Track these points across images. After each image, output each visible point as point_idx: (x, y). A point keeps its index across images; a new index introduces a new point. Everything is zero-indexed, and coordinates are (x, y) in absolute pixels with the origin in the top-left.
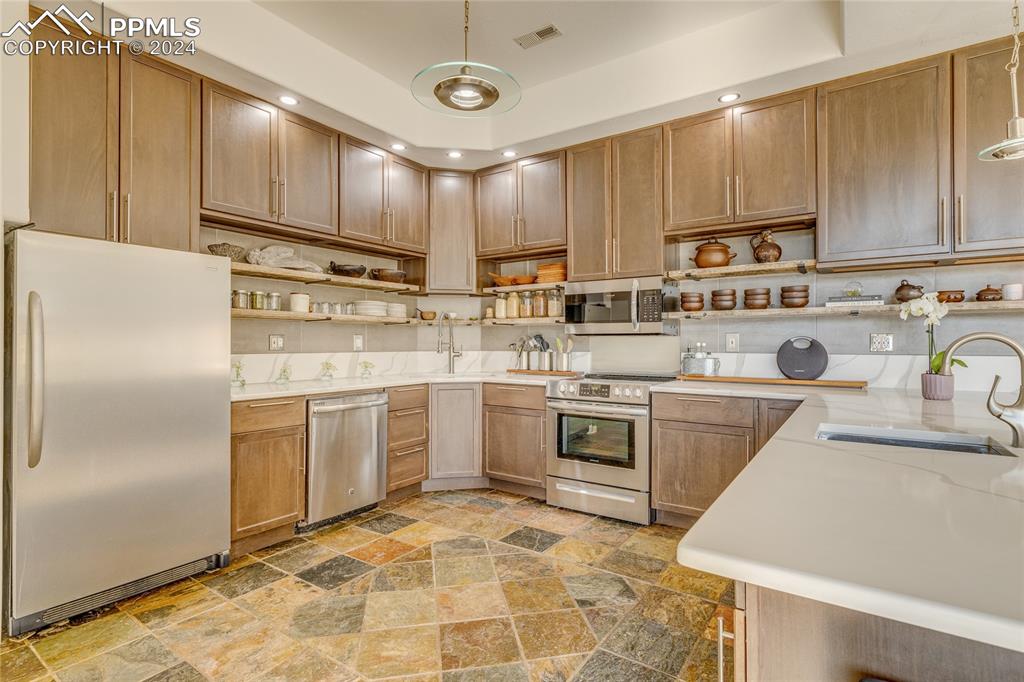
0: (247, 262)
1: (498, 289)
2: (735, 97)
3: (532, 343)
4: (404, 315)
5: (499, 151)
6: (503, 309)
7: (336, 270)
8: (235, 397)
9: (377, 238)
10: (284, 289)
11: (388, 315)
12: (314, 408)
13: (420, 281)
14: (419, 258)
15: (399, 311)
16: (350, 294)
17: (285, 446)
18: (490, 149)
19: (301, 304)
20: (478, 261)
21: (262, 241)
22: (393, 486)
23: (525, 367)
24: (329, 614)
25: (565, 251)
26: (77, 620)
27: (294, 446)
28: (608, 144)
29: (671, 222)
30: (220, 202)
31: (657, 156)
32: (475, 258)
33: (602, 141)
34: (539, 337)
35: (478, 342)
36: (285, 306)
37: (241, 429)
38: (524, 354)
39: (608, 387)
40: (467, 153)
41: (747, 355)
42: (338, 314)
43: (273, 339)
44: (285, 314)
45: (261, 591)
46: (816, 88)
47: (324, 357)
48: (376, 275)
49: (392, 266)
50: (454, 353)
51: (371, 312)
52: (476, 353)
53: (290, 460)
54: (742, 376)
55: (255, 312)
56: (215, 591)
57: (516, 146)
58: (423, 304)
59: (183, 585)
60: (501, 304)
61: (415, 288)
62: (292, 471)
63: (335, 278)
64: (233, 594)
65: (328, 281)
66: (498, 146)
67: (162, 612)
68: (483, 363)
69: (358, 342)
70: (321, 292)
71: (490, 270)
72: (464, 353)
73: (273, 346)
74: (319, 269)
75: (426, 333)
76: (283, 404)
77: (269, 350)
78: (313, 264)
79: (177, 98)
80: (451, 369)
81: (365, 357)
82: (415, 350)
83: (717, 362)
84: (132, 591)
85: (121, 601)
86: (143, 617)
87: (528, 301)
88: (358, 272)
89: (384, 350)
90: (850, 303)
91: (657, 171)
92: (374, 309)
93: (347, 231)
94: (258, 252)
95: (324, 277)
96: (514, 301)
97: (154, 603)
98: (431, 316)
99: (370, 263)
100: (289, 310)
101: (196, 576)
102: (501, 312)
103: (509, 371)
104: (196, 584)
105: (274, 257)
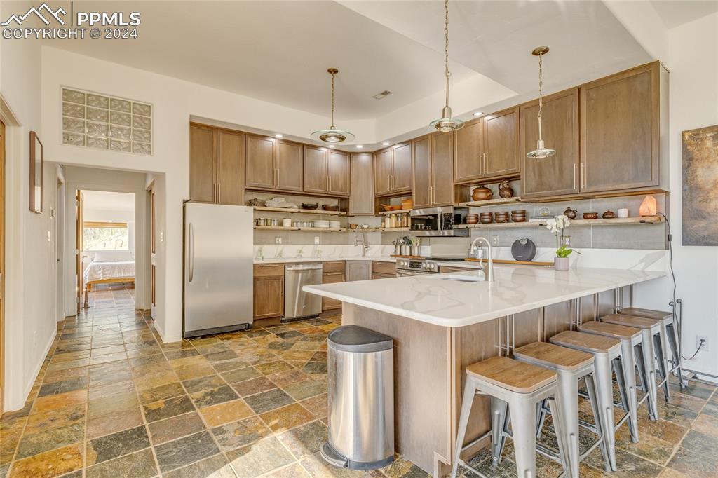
0: (266, 206)
1: (385, 213)
2: (481, 114)
3: (402, 241)
4: (339, 227)
5: (380, 143)
6: (390, 223)
7: (305, 207)
8: (255, 262)
9: (323, 191)
10: (281, 216)
11: (330, 227)
12: (287, 268)
13: (346, 210)
14: (346, 198)
15: (336, 225)
16: (312, 218)
17: (275, 284)
18: (375, 142)
19: (287, 223)
20: (376, 199)
21: (271, 195)
22: (326, 308)
23: (398, 253)
24: (281, 345)
25: (411, 193)
26: (203, 337)
27: (279, 284)
28: (430, 137)
29: (457, 178)
30: (252, 183)
31: (451, 144)
32: (374, 197)
33: (427, 135)
34: (405, 238)
35: (380, 240)
36: (281, 224)
37: (258, 275)
38: (398, 247)
39: (421, 263)
40: (365, 145)
41: (502, 248)
42: (306, 227)
43: (277, 239)
44: (280, 228)
45: (261, 337)
46: (519, 107)
47: (299, 247)
48: (325, 208)
49: (335, 203)
50: (365, 245)
51: (320, 226)
52: (379, 246)
53: (277, 290)
54: (499, 259)
55: (267, 227)
56: (246, 336)
57: (389, 140)
58: (352, 221)
59: (236, 333)
60: (388, 220)
61: (345, 213)
62: (279, 294)
63: (302, 210)
64: (252, 336)
65: (299, 212)
66: (379, 141)
67: (228, 339)
68: (382, 252)
69: (317, 240)
70: (298, 218)
71: (382, 204)
72: (370, 246)
73: (277, 242)
74: (296, 207)
75: (352, 236)
76: (274, 266)
77: (275, 244)
78: (294, 205)
79: (236, 142)
80: (364, 255)
81: (320, 247)
82: (348, 244)
83: (484, 252)
84: (219, 331)
85: (216, 334)
86: (222, 339)
87: (400, 219)
88: (315, 207)
89: (330, 244)
90: (540, 220)
91: (451, 151)
92: (322, 224)
93: (307, 189)
94: (269, 201)
95: (298, 210)
96: (394, 218)
97: (226, 336)
98: (355, 227)
99: (321, 202)
100: (282, 226)
101: (240, 330)
102: (388, 225)
103: (391, 256)
104: (240, 333)
105: (276, 203)
